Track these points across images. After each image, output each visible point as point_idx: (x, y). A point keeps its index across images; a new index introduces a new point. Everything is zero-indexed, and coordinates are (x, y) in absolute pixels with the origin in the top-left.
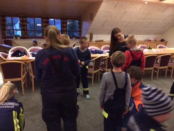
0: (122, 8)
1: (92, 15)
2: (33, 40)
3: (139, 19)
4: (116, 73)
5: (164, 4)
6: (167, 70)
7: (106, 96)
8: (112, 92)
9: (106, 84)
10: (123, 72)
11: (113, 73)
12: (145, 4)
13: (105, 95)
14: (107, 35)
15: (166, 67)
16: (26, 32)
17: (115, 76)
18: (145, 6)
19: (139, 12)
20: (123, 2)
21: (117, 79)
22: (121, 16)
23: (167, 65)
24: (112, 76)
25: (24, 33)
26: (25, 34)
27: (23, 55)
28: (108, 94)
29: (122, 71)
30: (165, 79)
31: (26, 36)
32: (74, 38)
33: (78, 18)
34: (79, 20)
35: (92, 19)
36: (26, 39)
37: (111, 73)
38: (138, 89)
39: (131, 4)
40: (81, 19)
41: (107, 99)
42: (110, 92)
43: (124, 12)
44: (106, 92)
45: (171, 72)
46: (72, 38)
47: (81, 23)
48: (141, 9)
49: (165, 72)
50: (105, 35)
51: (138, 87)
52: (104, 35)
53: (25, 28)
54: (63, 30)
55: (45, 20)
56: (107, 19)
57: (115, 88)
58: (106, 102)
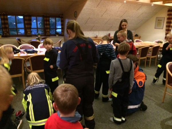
0: (104, 6)
1: (76, 13)
2: (17, 38)
3: (118, 16)
4: (122, 60)
5: (139, 3)
6: (146, 60)
7: (115, 79)
8: (120, 75)
9: (115, 69)
10: (128, 59)
11: (120, 60)
12: (124, 3)
13: (113, 78)
14: (89, 32)
15: (145, 58)
16: (7, 30)
17: (122, 62)
18: (123, 5)
19: (118, 10)
20: (105, 1)
21: (123, 64)
22: (102, 14)
23: (146, 56)
24: (119, 62)
25: (5, 31)
26: (7, 33)
27: (18, 52)
28: (117, 78)
29: (126, 58)
30: (145, 67)
31: (8, 34)
32: (57, 36)
33: (61, 16)
34: (61, 18)
35: (76, 16)
36: (8, 37)
37: (118, 60)
38: (138, 72)
39: (111, 3)
40: (63, 17)
41: (117, 81)
42: (118, 76)
43: (105, 10)
44: (114, 76)
45: (149, 62)
46: (56, 36)
47: (63, 20)
48: (120, 7)
49: (145, 62)
50: (88, 32)
51: (138, 70)
52: (86, 32)
53: (7, 26)
54: (46, 28)
55: (27, 18)
56: (90, 16)
57: (122, 72)
58: (115, 84)
